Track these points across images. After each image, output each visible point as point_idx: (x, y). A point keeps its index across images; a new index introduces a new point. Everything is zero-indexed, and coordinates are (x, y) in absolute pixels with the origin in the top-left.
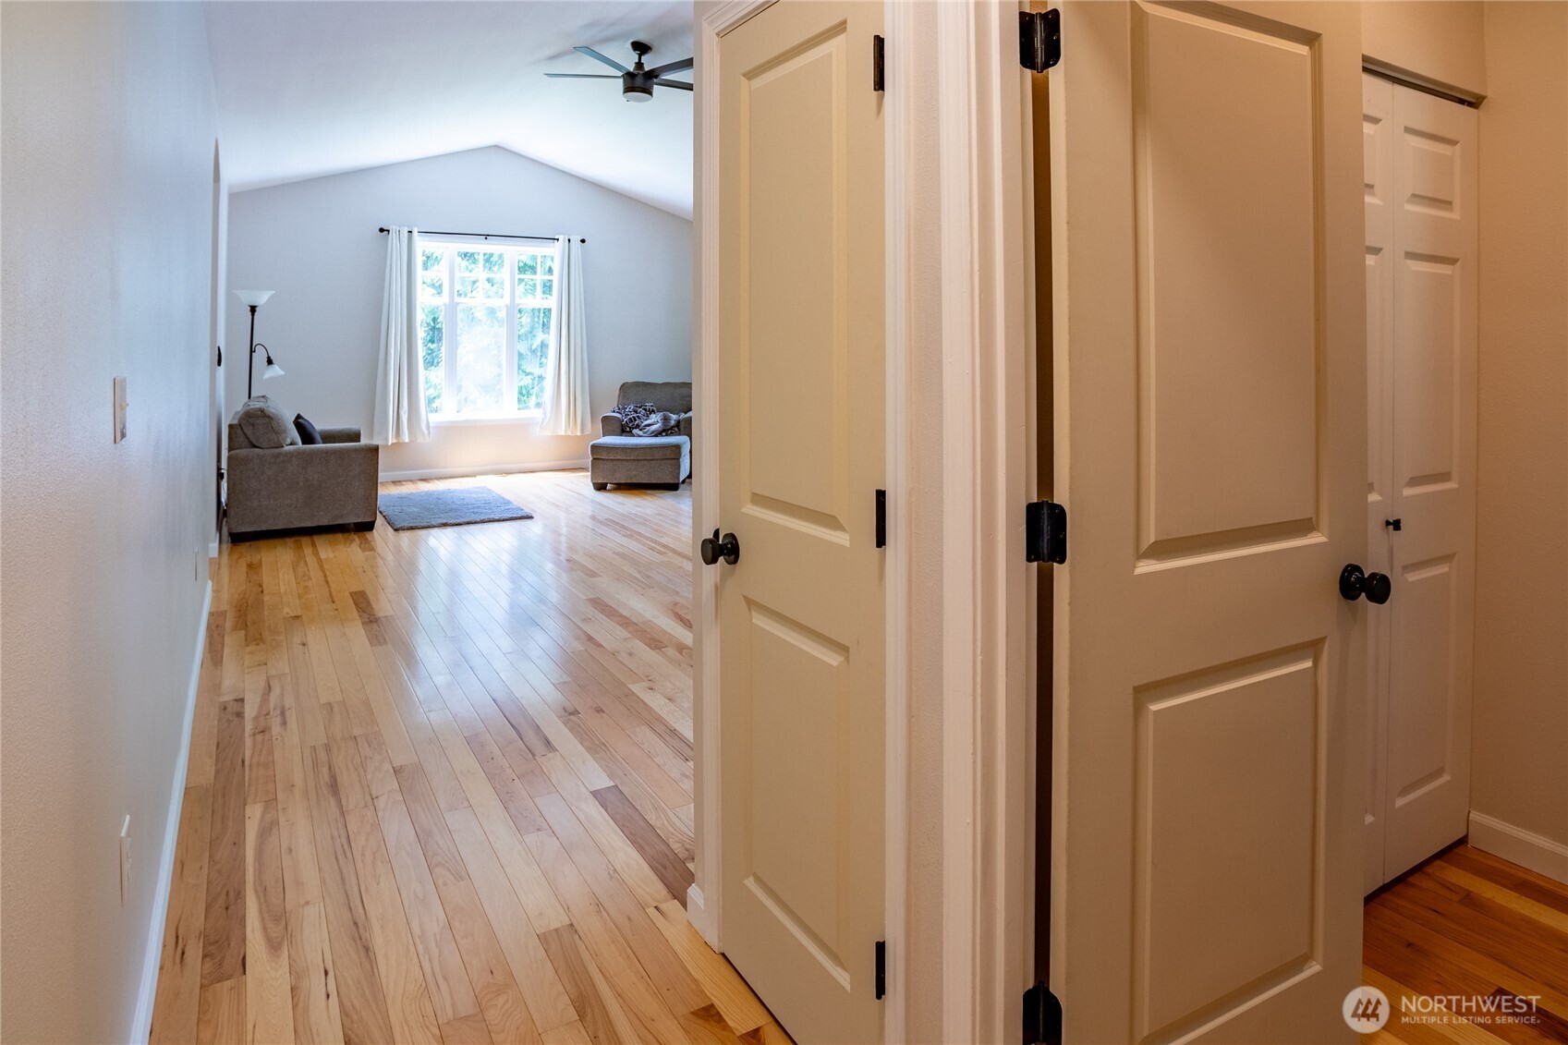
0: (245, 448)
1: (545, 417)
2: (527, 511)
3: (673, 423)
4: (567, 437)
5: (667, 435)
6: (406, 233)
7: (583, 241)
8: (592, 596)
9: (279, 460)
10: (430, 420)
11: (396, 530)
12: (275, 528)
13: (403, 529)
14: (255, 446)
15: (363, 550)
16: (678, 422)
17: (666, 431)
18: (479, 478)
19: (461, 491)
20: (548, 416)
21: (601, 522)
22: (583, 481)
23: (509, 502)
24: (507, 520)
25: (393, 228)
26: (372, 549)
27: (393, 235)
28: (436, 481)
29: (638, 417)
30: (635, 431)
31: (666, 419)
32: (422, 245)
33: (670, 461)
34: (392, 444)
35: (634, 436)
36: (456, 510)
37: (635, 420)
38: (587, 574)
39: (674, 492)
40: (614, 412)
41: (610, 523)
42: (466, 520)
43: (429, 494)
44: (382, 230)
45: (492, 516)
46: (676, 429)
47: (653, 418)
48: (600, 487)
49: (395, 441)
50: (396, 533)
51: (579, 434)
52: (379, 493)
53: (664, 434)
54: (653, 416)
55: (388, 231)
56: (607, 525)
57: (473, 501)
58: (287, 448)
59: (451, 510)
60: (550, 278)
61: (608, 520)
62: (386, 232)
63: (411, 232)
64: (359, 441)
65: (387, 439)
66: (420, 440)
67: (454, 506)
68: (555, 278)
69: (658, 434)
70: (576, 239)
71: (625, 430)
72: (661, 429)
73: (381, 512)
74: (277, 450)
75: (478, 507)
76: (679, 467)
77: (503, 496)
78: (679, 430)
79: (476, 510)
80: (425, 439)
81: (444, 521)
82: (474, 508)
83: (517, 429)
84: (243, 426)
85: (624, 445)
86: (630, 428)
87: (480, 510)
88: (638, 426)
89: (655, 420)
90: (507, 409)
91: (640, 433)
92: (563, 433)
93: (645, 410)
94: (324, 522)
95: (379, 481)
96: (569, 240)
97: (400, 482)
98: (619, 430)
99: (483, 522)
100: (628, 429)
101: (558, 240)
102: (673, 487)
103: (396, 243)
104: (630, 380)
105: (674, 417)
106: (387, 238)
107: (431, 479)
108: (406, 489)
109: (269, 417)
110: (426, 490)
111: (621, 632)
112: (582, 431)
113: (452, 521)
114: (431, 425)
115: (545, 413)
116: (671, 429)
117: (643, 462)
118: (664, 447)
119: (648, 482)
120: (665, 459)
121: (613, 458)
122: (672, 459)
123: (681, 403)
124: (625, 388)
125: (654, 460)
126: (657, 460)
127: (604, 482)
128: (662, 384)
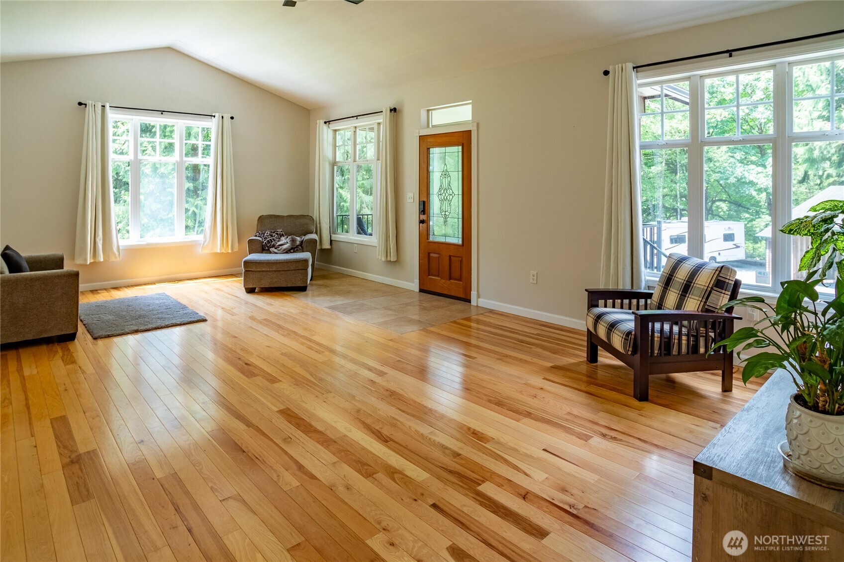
1: (206, 241)
2: (202, 314)
3: (298, 243)
4: (222, 254)
5: (294, 252)
6: (100, 107)
7: (232, 118)
8: (282, 407)
10: (120, 244)
11: (95, 339)
13: (101, 337)
15: (66, 364)
16: (302, 242)
17: (293, 249)
18: (157, 285)
19: (146, 298)
20: (208, 240)
21: (261, 322)
22: (236, 286)
23: (184, 307)
24: (187, 324)
25: (90, 103)
26: (74, 362)
27: (89, 109)
28: (125, 289)
29: (273, 239)
30: (272, 249)
31: (293, 241)
32: (112, 116)
33: (301, 271)
34: (90, 263)
35: (271, 253)
36: (144, 316)
37: (272, 242)
38: (267, 380)
39: (304, 293)
40: (256, 236)
41: (267, 322)
42: (154, 326)
43: (121, 301)
44: (80, 104)
45: (174, 322)
46: (300, 248)
47: (283, 240)
48: (250, 291)
50: (95, 341)
51: (230, 251)
52: (80, 303)
53: (292, 251)
54: (283, 238)
55: (86, 105)
56: (266, 325)
57: (157, 307)
59: (140, 317)
60: (208, 143)
61: (265, 320)
62: (83, 106)
63: (104, 106)
64: (62, 268)
65: (86, 260)
66: (112, 259)
67: (142, 313)
68: (212, 144)
69: (288, 251)
70: (227, 117)
71: (265, 249)
72: (290, 248)
73: (81, 321)
75: (162, 313)
76: (307, 275)
77: (179, 300)
78: (302, 247)
79: (160, 316)
80: (116, 258)
81: (136, 328)
82: (158, 313)
83: (186, 249)
85: (268, 260)
86: (268, 247)
87: (163, 316)
88: (273, 246)
89: (285, 242)
90: (178, 235)
91: (276, 251)
92: (219, 251)
93: (277, 234)
95: (80, 291)
96: (222, 117)
97: (97, 290)
98: (260, 249)
99: (167, 327)
100: (267, 248)
101: (214, 116)
102: (303, 289)
103: (92, 116)
104: (265, 214)
105: (298, 239)
106: (85, 111)
107: (121, 287)
108: (102, 298)
110: (118, 297)
111: (327, 456)
112: (232, 249)
113: (142, 328)
114: (121, 248)
115: (205, 237)
116: (297, 247)
118: (297, 261)
119: (285, 286)
120: (296, 270)
121: (260, 270)
122: (302, 269)
123: (302, 228)
124: (261, 219)
125: (290, 270)
126: (292, 270)
127: (254, 286)
128: (287, 216)
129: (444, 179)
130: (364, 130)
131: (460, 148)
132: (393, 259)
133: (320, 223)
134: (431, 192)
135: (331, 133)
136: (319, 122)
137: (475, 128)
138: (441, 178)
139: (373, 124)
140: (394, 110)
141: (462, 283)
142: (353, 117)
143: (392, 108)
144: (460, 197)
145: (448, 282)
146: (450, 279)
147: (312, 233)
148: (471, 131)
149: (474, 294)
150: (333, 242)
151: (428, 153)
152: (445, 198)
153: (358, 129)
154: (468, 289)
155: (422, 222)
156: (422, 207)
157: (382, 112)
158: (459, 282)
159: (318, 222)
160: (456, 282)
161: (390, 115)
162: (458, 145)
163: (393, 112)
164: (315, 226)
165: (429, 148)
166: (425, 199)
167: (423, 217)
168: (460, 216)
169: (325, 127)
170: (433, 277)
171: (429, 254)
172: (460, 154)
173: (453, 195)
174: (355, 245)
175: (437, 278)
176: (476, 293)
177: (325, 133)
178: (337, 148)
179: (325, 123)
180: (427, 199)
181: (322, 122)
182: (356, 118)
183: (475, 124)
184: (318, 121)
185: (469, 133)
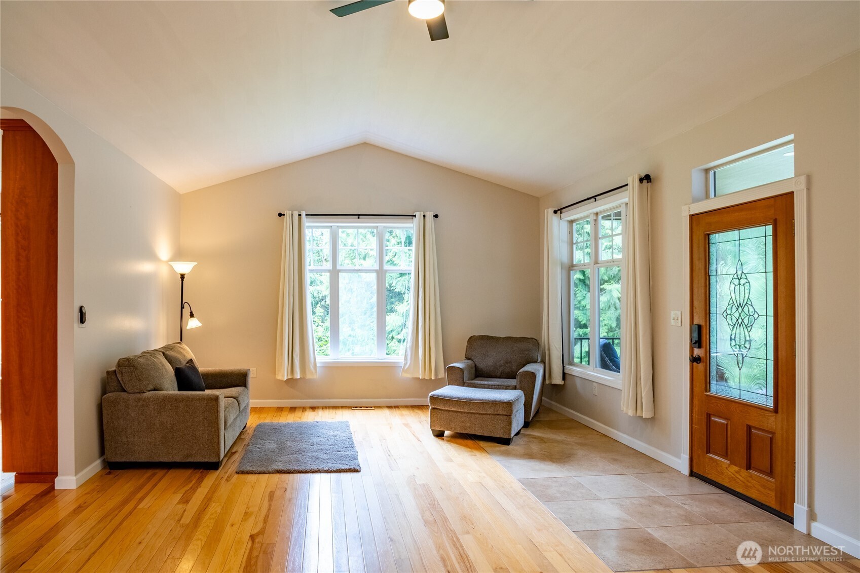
0: (118, 391)
1: (407, 363)
4: (423, 380)
6: (297, 216)
7: (436, 216)
9: (139, 404)
10: (317, 361)
12: (140, 461)
13: (241, 472)
14: (124, 391)
20: (409, 362)
21: (415, 490)
24: (334, 472)
25: (287, 213)
27: (287, 219)
28: (320, 410)
32: (309, 225)
33: (501, 417)
34: (287, 379)
41: (422, 491)
42: (299, 468)
44: (280, 215)
45: (323, 466)
48: (438, 434)
49: (290, 377)
51: (433, 378)
55: (284, 215)
57: (324, 441)
58: (148, 394)
61: (424, 485)
63: (300, 215)
67: (304, 446)
68: (414, 248)
70: (429, 215)
74: (138, 396)
76: (510, 423)
77: (353, 435)
80: (313, 375)
81: (280, 467)
82: (319, 449)
84: (117, 372)
92: (420, 377)
94: (178, 459)
96: (424, 216)
97: (295, 408)
101: (415, 216)
102: (506, 442)
103: (289, 224)
104: (477, 333)
108: (293, 417)
109: (134, 366)
112: (436, 375)
113: (286, 468)
114: (317, 365)
115: (405, 359)
117: (476, 415)
118: (496, 404)
119: (481, 434)
120: (495, 415)
121: (449, 409)
122: (503, 415)
123: (521, 355)
124: (472, 340)
125: (487, 414)
126: (490, 414)
127: (442, 429)
128: (503, 338)
129: (737, 287)
130: (607, 218)
131: (769, 229)
132: (646, 414)
133: (549, 349)
134: (713, 310)
135: (564, 226)
136: (547, 212)
137: (803, 186)
138: (733, 286)
139: (619, 206)
140: (646, 179)
141: (773, 480)
142: (588, 199)
143: (643, 175)
144: (771, 320)
145: (744, 473)
146: (749, 467)
147: (535, 362)
148: (792, 193)
149: (800, 511)
150: (567, 377)
151: (707, 243)
152: (740, 321)
153: (600, 217)
154: (786, 495)
155: (695, 360)
156: (696, 335)
157: (627, 185)
158: (766, 478)
159: (546, 348)
160: (761, 475)
161: (641, 189)
162: (764, 223)
163: (645, 182)
164: (540, 352)
165: (709, 235)
166: (702, 323)
167: (697, 352)
168: (771, 356)
169: (555, 218)
170: (716, 457)
171: (709, 416)
172: (770, 240)
173: (756, 316)
174: (595, 384)
175: (723, 460)
176: (806, 508)
177: (556, 227)
178: (575, 246)
179: (555, 212)
180: (706, 321)
181: (551, 211)
182: (593, 199)
183: (803, 179)
184: (546, 210)
185: (789, 197)
